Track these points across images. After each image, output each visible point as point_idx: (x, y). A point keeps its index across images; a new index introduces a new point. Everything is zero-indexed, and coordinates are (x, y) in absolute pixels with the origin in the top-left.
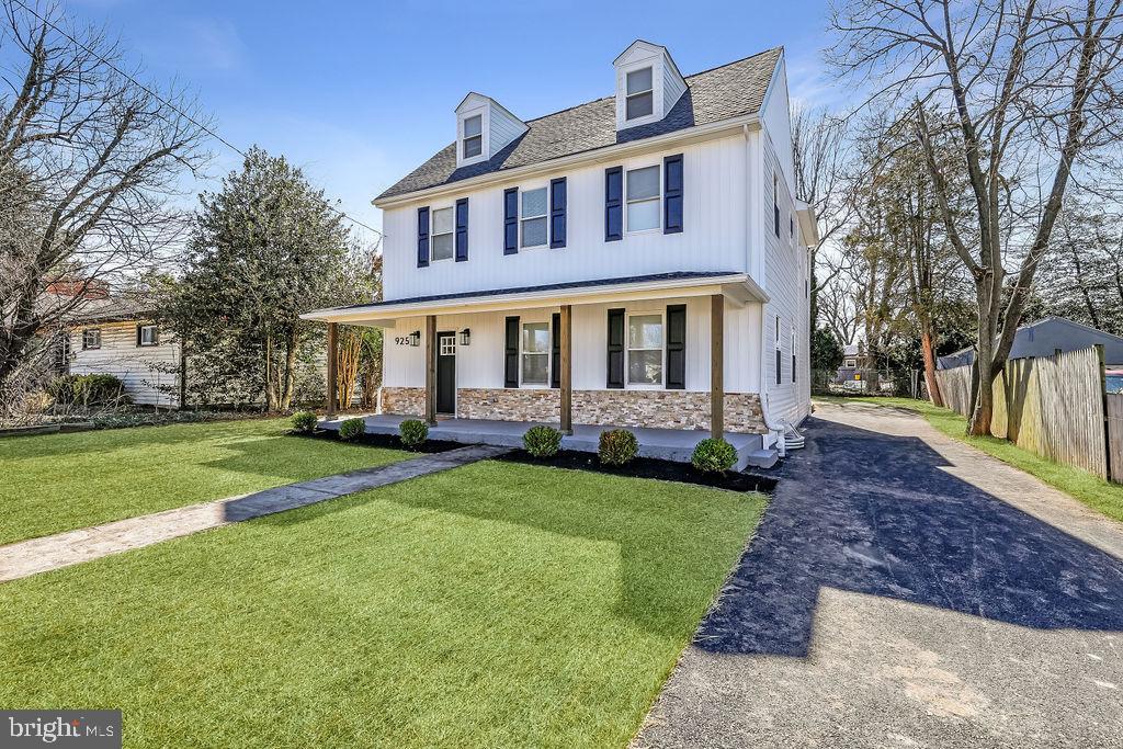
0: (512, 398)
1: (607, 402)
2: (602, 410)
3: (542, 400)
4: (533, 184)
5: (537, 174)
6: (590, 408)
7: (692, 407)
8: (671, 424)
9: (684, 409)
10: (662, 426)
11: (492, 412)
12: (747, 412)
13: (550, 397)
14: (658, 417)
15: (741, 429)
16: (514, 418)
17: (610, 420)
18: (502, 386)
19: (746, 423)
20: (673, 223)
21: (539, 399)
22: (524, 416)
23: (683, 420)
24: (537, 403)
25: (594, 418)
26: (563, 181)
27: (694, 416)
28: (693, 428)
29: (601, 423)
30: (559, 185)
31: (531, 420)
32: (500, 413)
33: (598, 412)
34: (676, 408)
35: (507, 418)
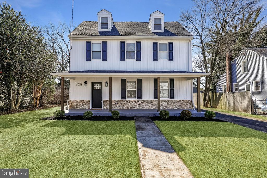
0: (123, 102)
1: (154, 103)
2: (152, 105)
3: (134, 103)
4: (131, 41)
5: (133, 39)
6: (149, 104)
7: (176, 103)
8: (171, 108)
9: (174, 104)
10: (169, 108)
11: (116, 107)
12: (189, 104)
13: (136, 102)
14: (168, 106)
15: (187, 108)
16: (124, 108)
17: (155, 107)
18: (120, 99)
19: (188, 107)
20: (171, 58)
21: (133, 102)
22: (127, 107)
23: (174, 107)
24: (132, 103)
25: (150, 107)
26: (140, 43)
27: (177, 105)
28: (176, 108)
29: (152, 108)
30: (139, 44)
31: (130, 108)
32: (119, 107)
33: (151, 105)
34: (172, 104)
35: (122, 108)
